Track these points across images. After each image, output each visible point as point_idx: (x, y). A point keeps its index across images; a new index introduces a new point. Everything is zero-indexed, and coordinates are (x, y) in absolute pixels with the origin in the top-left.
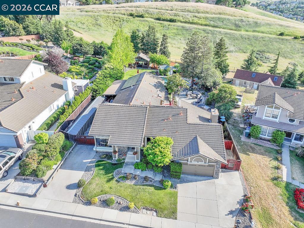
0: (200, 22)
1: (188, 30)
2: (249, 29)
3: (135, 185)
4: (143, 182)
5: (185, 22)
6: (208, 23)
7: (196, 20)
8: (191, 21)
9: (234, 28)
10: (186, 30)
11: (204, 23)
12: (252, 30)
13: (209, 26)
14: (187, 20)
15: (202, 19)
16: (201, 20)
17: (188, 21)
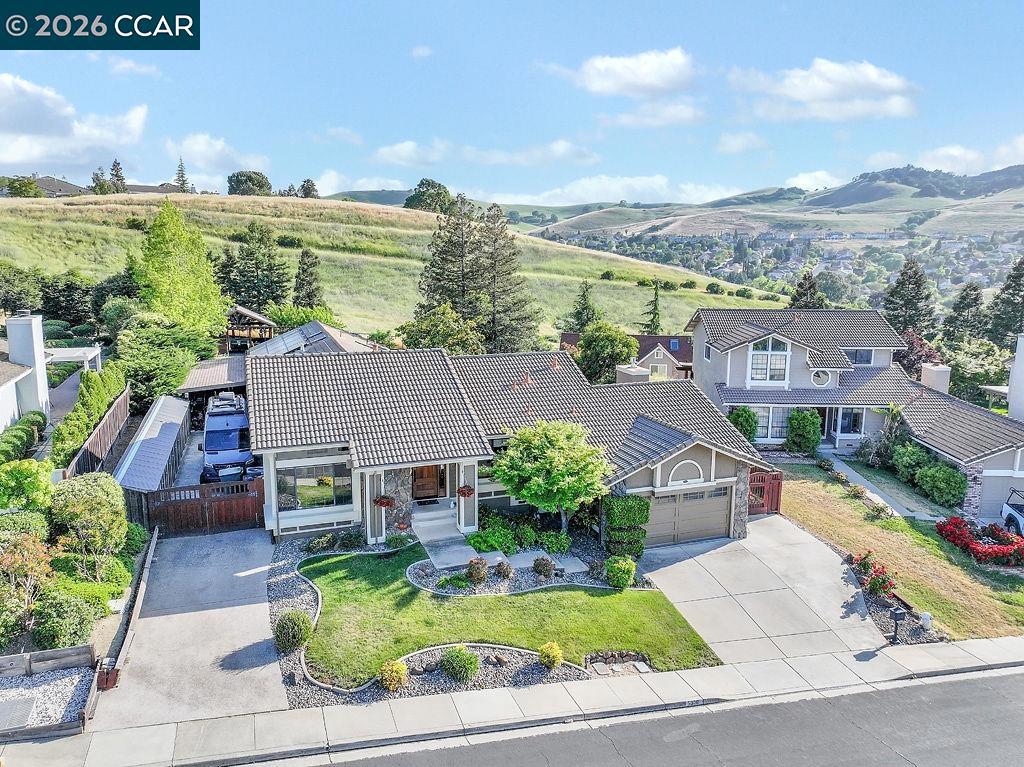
0: (377, 246)
1: (348, 267)
3: (515, 595)
4: (538, 583)
5: (333, 248)
6: (404, 250)
7: (365, 243)
8: (350, 244)
10: (342, 267)
11: (391, 249)
13: (409, 257)
14: (337, 242)
15: (383, 240)
16: (380, 241)
17: (342, 246)
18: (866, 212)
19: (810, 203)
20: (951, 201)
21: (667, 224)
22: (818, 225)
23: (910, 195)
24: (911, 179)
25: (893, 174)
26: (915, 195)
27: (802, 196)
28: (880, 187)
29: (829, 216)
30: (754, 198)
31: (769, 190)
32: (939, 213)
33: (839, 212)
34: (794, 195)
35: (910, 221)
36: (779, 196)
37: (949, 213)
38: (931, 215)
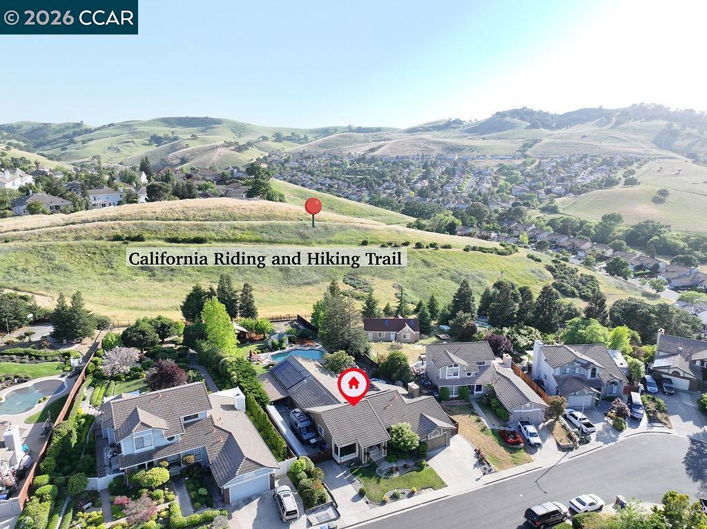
0: (245, 236)
2: (322, 240)
3: (401, 475)
4: (406, 471)
6: (259, 237)
7: (239, 234)
8: (231, 237)
9: (299, 240)
11: (252, 237)
12: (325, 240)
14: (224, 236)
15: (247, 231)
16: (245, 232)
17: (227, 238)
18: (499, 139)
19: (466, 131)
20: (547, 132)
21: (380, 147)
22: (472, 149)
23: (525, 127)
24: (525, 117)
25: (515, 113)
26: (527, 128)
27: (462, 126)
28: (508, 122)
29: (478, 142)
30: (433, 127)
31: (442, 121)
32: (541, 140)
33: (484, 139)
34: (457, 125)
35: (525, 145)
36: (448, 125)
37: (546, 140)
38: (536, 141)
